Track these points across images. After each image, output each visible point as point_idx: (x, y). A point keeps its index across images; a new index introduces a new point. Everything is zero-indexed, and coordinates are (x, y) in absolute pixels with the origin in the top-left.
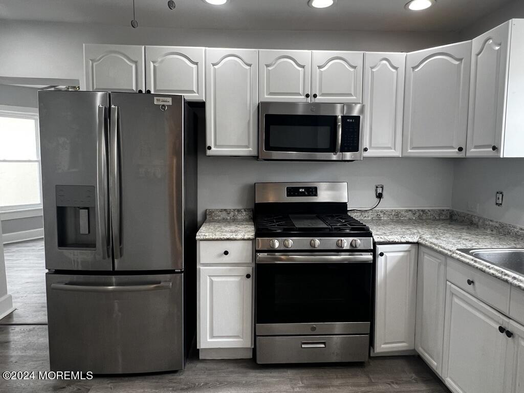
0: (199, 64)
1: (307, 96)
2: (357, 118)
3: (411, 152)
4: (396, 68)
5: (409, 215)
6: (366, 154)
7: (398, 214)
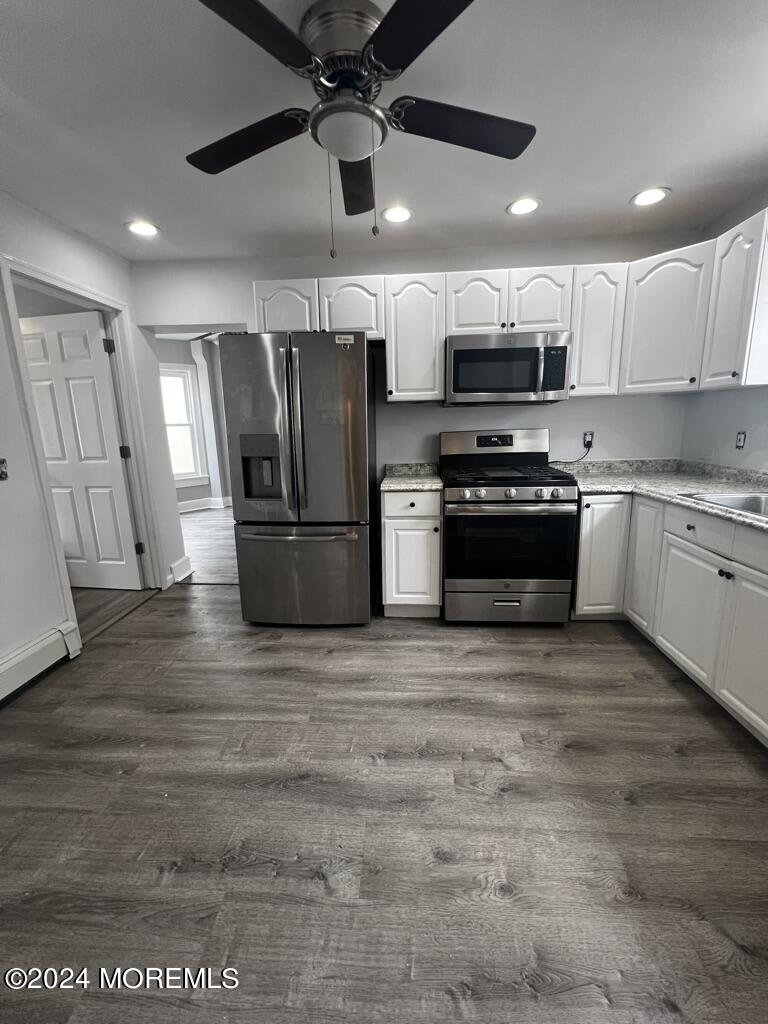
0: (378, 296)
1: (503, 325)
2: (564, 349)
3: (629, 388)
4: (615, 284)
5: (625, 467)
6: (573, 393)
7: (610, 466)
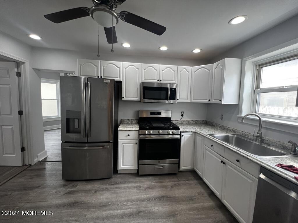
0: (120, 68)
1: (158, 80)
2: (175, 89)
3: (193, 101)
4: (188, 72)
5: (192, 122)
6: (178, 101)
7: (188, 122)
